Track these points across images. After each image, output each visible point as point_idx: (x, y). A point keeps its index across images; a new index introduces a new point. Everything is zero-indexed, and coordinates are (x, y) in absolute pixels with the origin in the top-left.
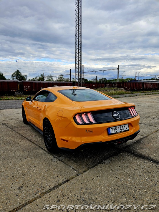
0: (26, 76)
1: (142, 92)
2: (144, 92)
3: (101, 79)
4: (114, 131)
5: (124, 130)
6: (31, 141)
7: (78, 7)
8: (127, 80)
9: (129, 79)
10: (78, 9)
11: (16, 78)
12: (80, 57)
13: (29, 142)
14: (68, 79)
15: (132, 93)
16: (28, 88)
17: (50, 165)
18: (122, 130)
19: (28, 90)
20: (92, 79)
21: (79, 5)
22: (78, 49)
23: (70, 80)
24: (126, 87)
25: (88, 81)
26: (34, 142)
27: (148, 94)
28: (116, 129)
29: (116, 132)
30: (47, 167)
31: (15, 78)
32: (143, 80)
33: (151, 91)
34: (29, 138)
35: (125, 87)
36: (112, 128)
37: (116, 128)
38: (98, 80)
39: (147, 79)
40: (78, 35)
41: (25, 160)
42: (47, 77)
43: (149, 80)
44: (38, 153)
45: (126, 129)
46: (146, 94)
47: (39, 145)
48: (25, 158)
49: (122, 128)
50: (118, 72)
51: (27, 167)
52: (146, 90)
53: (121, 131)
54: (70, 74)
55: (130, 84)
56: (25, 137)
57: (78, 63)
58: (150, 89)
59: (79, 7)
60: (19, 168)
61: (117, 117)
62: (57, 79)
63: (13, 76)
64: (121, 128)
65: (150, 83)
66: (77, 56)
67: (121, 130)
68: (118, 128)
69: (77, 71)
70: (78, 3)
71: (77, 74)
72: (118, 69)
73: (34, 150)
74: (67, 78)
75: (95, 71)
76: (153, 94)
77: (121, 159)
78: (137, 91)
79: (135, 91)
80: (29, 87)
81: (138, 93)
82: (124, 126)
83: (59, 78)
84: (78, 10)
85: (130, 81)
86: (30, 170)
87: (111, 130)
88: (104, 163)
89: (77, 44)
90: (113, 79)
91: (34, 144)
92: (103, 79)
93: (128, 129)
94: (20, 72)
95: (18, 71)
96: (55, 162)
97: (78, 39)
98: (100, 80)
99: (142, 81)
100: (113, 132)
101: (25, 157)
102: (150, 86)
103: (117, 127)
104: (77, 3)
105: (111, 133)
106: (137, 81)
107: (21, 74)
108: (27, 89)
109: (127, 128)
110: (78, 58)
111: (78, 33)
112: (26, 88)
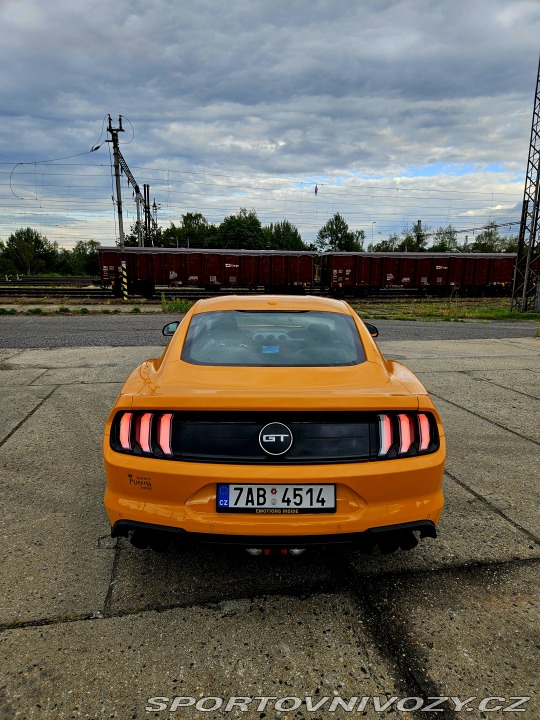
0: (361, 233)
4: (248, 501)
5: (306, 505)
11: (331, 243)
16: (344, 275)
18: (292, 505)
19: (343, 282)
28: (259, 496)
29: (256, 506)
31: (327, 241)
36: (241, 490)
37: (259, 490)
42: (438, 234)
45: (319, 505)
49: (295, 496)
53: (285, 505)
61: (276, 446)
63: (322, 235)
64: (290, 495)
67: (288, 501)
68: (274, 491)
80: (348, 272)
82: (310, 491)
83: (479, 237)
87: (233, 494)
93: (329, 504)
94: (343, 223)
95: (337, 218)
100: (242, 504)
103: (268, 489)
105: (232, 505)
107: (346, 227)
108: (340, 279)
109: (323, 501)
112: (338, 275)
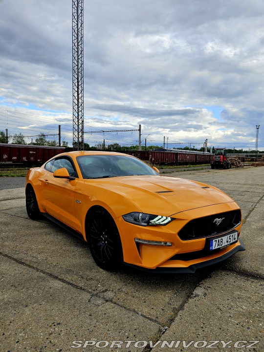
1: (175, 166)
2: (178, 167)
3: (112, 145)
6: (23, 263)
7: (77, 24)
8: (150, 148)
9: (154, 147)
10: (77, 27)
12: (81, 105)
13: (20, 265)
14: (54, 142)
15: (162, 169)
17: (90, 315)
20: (97, 144)
21: (80, 21)
22: (78, 92)
23: (60, 144)
24: (153, 159)
25: (90, 147)
26: (31, 265)
27: (187, 170)
30: (88, 321)
32: (172, 149)
33: (188, 166)
34: (16, 257)
35: (151, 159)
38: (107, 147)
39: (178, 149)
40: (78, 69)
41: (27, 311)
42: (14, 137)
43: (182, 149)
44: (51, 290)
46: (185, 170)
47: (47, 271)
48: (26, 306)
50: (140, 135)
51: (41, 328)
52: (180, 164)
54: (59, 134)
55: (158, 154)
56: (6, 256)
57: (78, 115)
58: (186, 164)
59: (79, 25)
60: (20, 333)
62: (34, 141)
65: (186, 154)
66: (77, 103)
69: (76, 128)
70: (78, 18)
71: (76, 134)
72: (140, 130)
73: (38, 282)
74: (53, 140)
75: (103, 131)
76: (194, 170)
77: (222, 284)
78: (168, 165)
79: (165, 165)
81: (170, 168)
83: (37, 140)
84: (78, 30)
85: (155, 150)
86: (50, 334)
88: (197, 296)
89: (77, 84)
90: (130, 146)
91: (33, 268)
92: (115, 144)
96: (100, 307)
97: (78, 75)
98: (109, 146)
99: (172, 151)
101: (25, 303)
102: (186, 158)
104: (76, 17)
106: (166, 150)
110: (78, 108)
111: (78, 65)
